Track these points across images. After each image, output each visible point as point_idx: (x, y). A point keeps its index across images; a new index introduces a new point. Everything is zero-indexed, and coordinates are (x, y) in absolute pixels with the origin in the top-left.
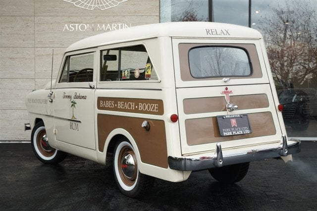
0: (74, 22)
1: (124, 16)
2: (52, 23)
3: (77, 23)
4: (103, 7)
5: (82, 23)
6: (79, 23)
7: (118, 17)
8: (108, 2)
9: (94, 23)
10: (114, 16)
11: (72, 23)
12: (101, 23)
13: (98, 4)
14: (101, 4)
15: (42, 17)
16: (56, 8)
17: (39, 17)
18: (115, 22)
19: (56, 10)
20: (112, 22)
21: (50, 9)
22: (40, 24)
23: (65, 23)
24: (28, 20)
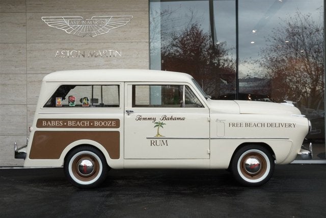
0: (66, 49)
1: (114, 43)
2: (43, 50)
3: (68, 50)
4: (94, 34)
5: (73, 49)
6: (71, 50)
7: (108, 44)
9: (85, 49)
10: (104, 43)
11: (63, 50)
12: (92, 49)
13: (89, 31)
14: (92, 31)
15: (34, 44)
16: (48, 36)
17: (31, 44)
18: (106, 48)
20: (103, 48)
21: (42, 36)
22: (31, 50)
23: (57, 49)
24: (20, 47)
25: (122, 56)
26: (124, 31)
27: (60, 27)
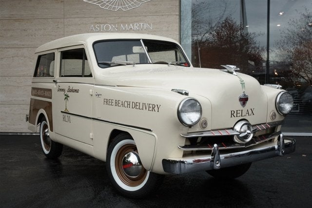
0: (100, 23)
1: (145, 16)
2: (79, 25)
3: (102, 23)
4: (126, 8)
5: (106, 23)
6: (104, 23)
7: (139, 17)
8: (130, 3)
9: (118, 23)
10: (136, 16)
11: (97, 24)
12: (124, 23)
13: (121, 5)
14: (125, 5)
15: (71, 19)
16: (84, 10)
17: (68, 19)
18: (137, 22)
19: (83, 12)
20: (135, 22)
21: (78, 11)
22: (69, 25)
23: (92, 23)
24: (59, 22)
25: (153, 29)
26: (156, 5)
27: (94, 2)
